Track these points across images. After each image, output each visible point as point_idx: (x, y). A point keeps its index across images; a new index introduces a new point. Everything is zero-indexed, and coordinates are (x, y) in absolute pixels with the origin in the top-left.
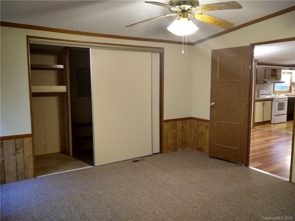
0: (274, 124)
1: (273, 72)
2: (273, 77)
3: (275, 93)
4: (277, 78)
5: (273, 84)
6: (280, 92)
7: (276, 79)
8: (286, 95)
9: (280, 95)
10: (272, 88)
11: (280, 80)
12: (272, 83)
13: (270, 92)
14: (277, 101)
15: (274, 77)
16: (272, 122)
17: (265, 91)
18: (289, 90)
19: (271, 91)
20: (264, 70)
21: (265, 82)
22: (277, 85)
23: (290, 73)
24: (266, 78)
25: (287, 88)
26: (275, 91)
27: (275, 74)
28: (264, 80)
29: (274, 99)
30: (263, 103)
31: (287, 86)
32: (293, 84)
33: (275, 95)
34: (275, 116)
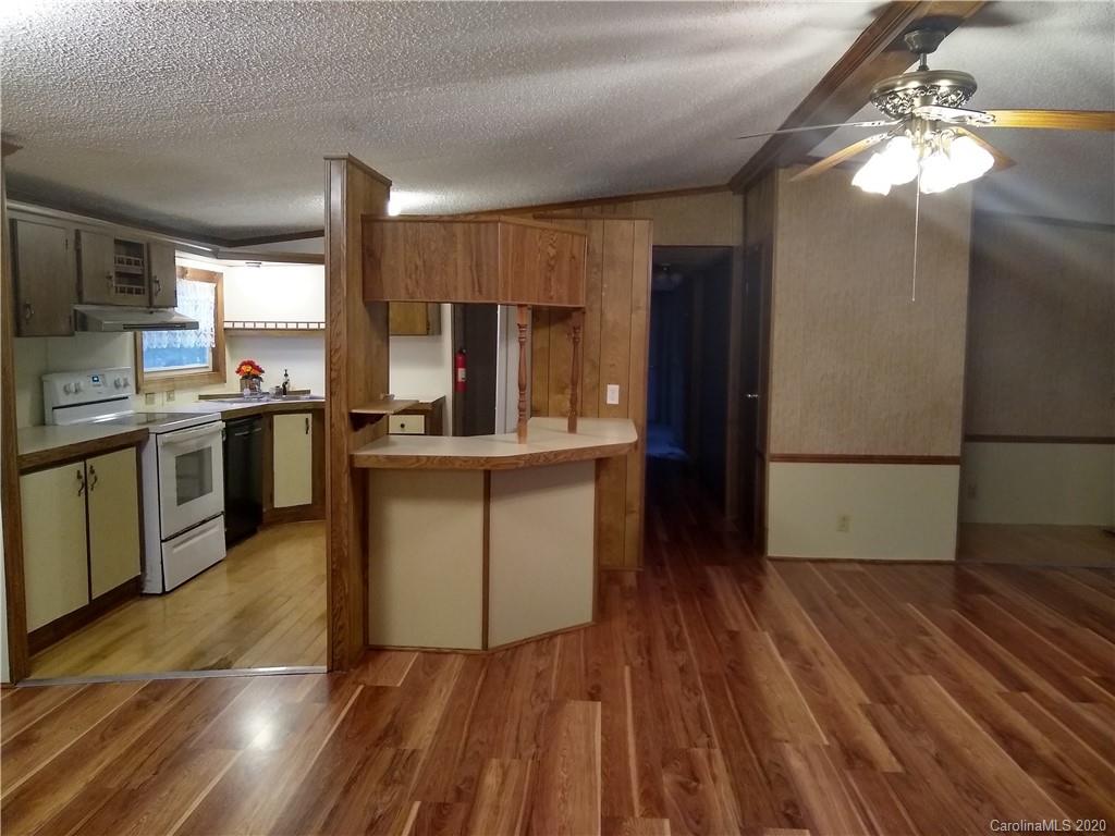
0: (164, 593)
1: (129, 262)
2: (130, 291)
3: (146, 388)
4: (156, 302)
5: (130, 334)
6: (172, 385)
7: (151, 306)
8: (201, 397)
9: (169, 398)
10: (127, 363)
11: (171, 315)
12: (127, 328)
13: (117, 386)
14: (168, 445)
15: (138, 292)
16: (153, 586)
17: (84, 382)
18: (211, 369)
19: (120, 378)
20: (72, 237)
21: (81, 323)
22: (151, 339)
23: (212, 277)
24: (86, 296)
25: (204, 362)
26: (146, 376)
27: (140, 273)
28: (75, 311)
29: (152, 437)
30: (79, 472)
31: (203, 349)
32: (227, 336)
33: (147, 403)
34: (162, 541)
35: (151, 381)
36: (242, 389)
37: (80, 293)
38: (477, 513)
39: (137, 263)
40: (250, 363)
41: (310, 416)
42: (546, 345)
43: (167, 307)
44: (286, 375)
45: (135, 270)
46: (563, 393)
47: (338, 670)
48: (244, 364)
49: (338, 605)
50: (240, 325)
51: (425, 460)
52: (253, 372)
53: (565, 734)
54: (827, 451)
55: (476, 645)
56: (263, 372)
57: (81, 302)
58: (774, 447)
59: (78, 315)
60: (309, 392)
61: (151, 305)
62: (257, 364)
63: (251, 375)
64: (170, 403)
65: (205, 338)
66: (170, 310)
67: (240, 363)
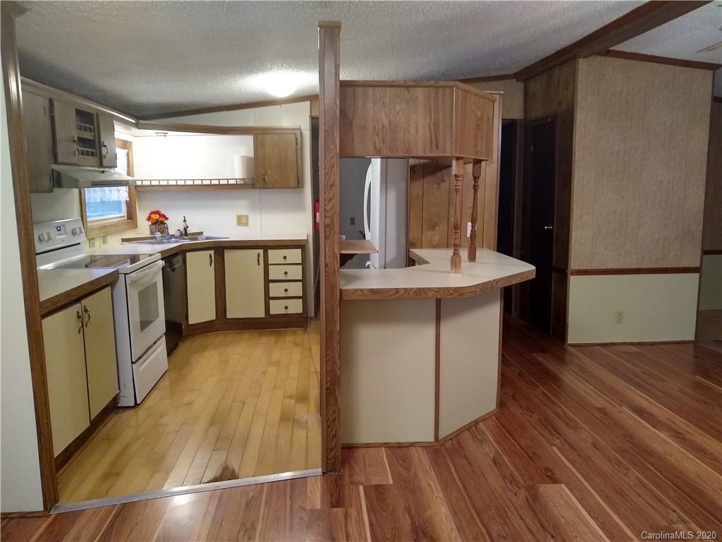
0: (136, 405)
1: (85, 129)
2: (88, 154)
3: (89, 234)
4: (104, 163)
6: (106, 230)
7: (101, 167)
8: (124, 240)
9: (104, 242)
12: (95, 185)
13: (74, 233)
14: (134, 283)
15: (93, 154)
16: (127, 401)
17: (52, 232)
18: (126, 218)
19: (76, 227)
20: (47, 105)
21: (57, 181)
22: (94, 195)
23: (125, 145)
24: (60, 158)
25: (120, 211)
26: (88, 224)
27: (92, 138)
28: (53, 170)
29: (122, 277)
30: (78, 312)
31: (119, 202)
32: (138, 192)
33: (90, 247)
34: (133, 363)
35: (93, 229)
36: (152, 232)
37: (55, 155)
38: (430, 332)
39: (90, 130)
40: (157, 212)
41: (212, 252)
42: (421, 193)
43: (110, 167)
44: (185, 221)
45: (88, 136)
46: (434, 230)
47: (330, 471)
48: (152, 213)
49: (331, 418)
50: (147, 183)
51: (403, 292)
52: (161, 219)
53: (563, 521)
54: (610, 266)
55: (430, 438)
56: (167, 219)
57: (56, 162)
58: (574, 264)
59: (55, 174)
60: (202, 233)
61: (101, 165)
62: (162, 213)
63: (159, 222)
64: (105, 245)
65: (122, 194)
66: (112, 170)
67: (150, 212)
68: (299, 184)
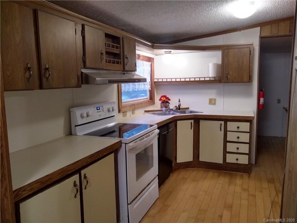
1: (113, 47)
2: (114, 62)
3: (123, 110)
4: (127, 68)
5: (116, 85)
6: (134, 107)
7: (124, 71)
8: (146, 111)
9: (133, 113)
10: (115, 99)
11: (134, 75)
12: (111, 82)
13: (109, 111)
14: (132, 149)
15: (118, 63)
17: (92, 111)
18: (149, 99)
19: (110, 106)
20: (79, 28)
21: (85, 80)
22: (125, 87)
23: (150, 60)
24: (88, 64)
25: (146, 95)
26: (123, 104)
27: (118, 52)
28: (82, 72)
29: (123, 145)
30: (75, 182)
31: (146, 91)
32: (156, 85)
33: (123, 117)
34: (128, 204)
35: (125, 107)
36: (161, 107)
37: (84, 62)
39: (117, 47)
40: (165, 96)
41: (192, 121)
43: (132, 71)
44: (179, 101)
45: (116, 51)
48: (162, 97)
50: (161, 80)
52: (166, 100)
56: (170, 100)
57: (85, 67)
59: (84, 75)
60: (188, 108)
62: (167, 97)
63: (165, 101)
64: (133, 115)
65: (147, 86)
66: (133, 73)
67: (161, 96)
68: (250, 80)
